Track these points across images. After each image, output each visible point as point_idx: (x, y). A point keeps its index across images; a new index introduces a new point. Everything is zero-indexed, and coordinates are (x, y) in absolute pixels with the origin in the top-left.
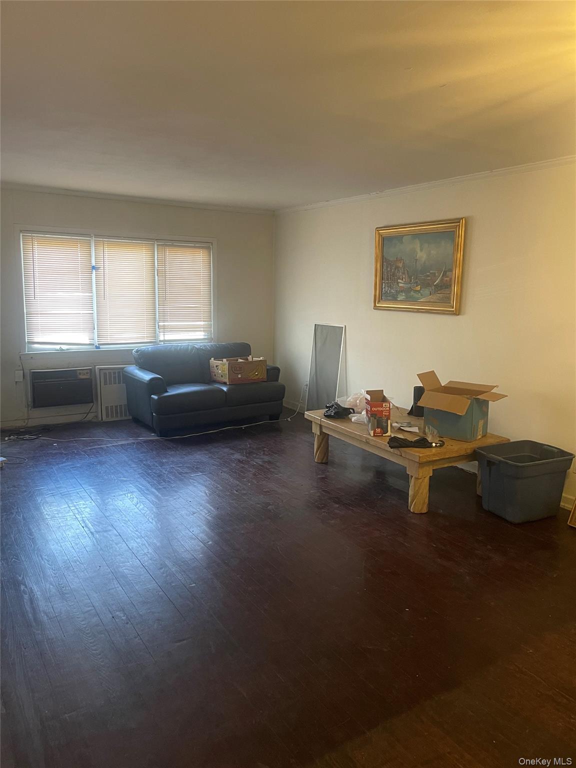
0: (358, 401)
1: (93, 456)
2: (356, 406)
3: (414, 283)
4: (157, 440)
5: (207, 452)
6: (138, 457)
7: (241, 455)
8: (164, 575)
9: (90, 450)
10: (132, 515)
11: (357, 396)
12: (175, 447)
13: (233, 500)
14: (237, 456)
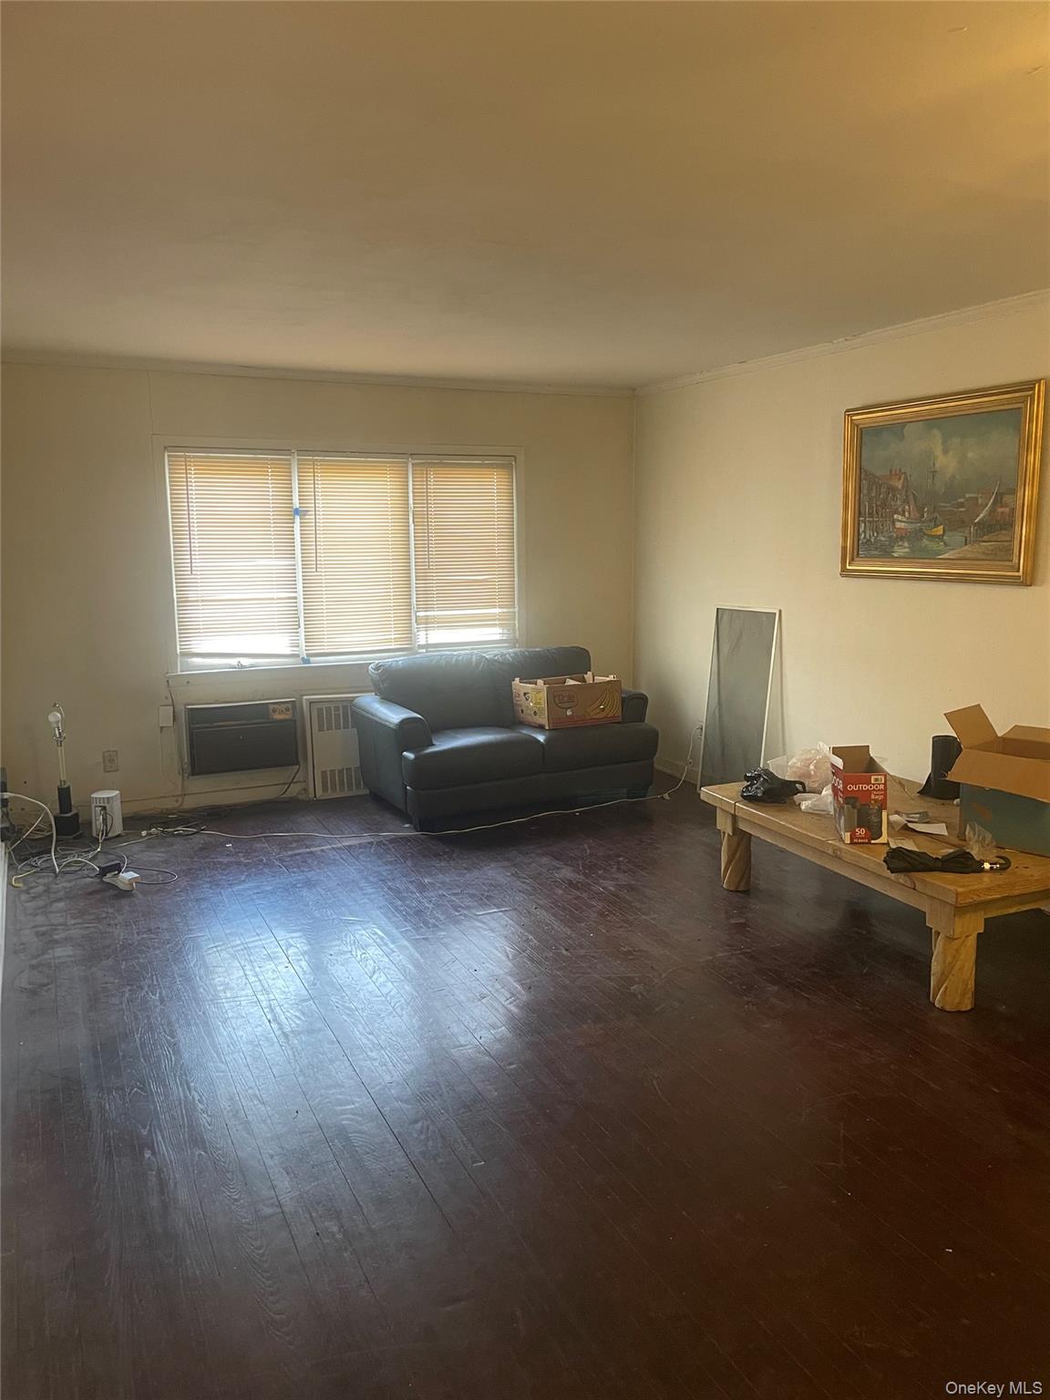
0: (812, 767)
1: (295, 870)
2: (809, 776)
3: (930, 521)
4: (415, 839)
5: (506, 863)
6: (378, 872)
7: (574, 871)
8: (423, 1137)
9: (291, 856)
10: (362, 997)
11: (809, 756)
12: (447, 853)
13: (560, 969)
14: (566, 873)
